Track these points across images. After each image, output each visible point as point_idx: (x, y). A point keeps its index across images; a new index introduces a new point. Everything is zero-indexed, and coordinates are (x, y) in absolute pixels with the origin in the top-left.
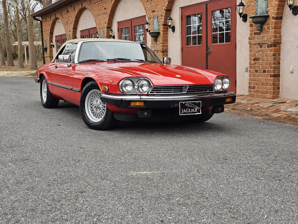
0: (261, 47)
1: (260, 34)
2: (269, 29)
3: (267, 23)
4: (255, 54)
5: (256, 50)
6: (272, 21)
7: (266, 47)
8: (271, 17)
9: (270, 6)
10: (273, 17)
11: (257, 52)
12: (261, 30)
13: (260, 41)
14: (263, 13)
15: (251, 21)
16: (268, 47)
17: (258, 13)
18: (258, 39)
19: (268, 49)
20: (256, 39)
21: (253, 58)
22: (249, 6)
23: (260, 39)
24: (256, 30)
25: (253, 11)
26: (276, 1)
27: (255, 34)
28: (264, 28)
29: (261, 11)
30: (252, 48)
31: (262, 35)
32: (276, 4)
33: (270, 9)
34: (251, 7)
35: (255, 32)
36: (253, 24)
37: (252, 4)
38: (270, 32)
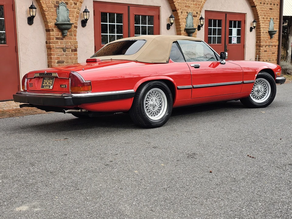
0: (64, 51)
1: (62, 39)
2: (72, 36)
3: (69, 30)
4: (58, 57)
5: (60, 53)
6: (75, 29)
7: (71, 51)
9: (71, 16)
10: (74, 26)
11: (61, 56)
12: (64, 36)
13: (64, 45)
14: (65, 21)
15: (52, 26)
16: (72, 51)
18: (61, 43)
19: (72, 53)
20: (59, 43)
21: (57, 61)
23: (65, 44)
24: (58, 35)
25: (53, 17)
26: (77, 13)
27: (57, 38)
28: (67, 34)
29: (63, 19)
30: (55, 51)
31: (64, 40)
32: (77, 16)
33: (72, 19)
34: (51, 13)
35: (56, 37)
36: (54, 30)
37: (52, 10)
38: (72, 39)
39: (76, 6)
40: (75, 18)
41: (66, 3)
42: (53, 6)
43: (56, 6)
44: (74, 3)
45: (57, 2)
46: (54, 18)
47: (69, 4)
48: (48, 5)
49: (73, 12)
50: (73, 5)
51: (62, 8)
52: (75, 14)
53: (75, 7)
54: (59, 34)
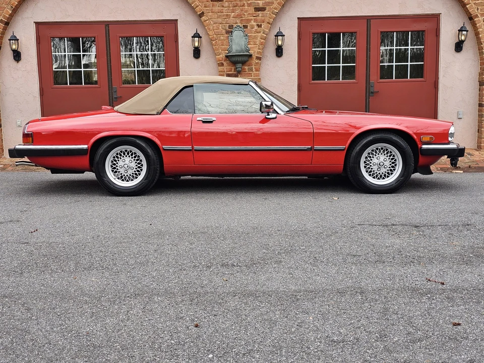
1: (236, 76)
2: (253, 71)
3: (247, 63)
6: (257, 62)
8: (254, 57)
9: (251, 43)
10: (256, 57)
12: (237, 71)
14: (242, 51)
15: (221, 59)
17: (234, 50)
22: (216, 39)
24: (231, 71)
26: (261, 39)
27: (229, 75)
28: (244, 69)
29: (239, 49)
32: (262, 42)
33: (253, 47)
34: (220, 42)
35: (228, 73)
36: (225, 64)
37: (222, 38)
38: (253, 75)
39: (260, 28)
40: (257, 46)
41: (244, 26)
42: (224, 31)
43: (227, 32)
44: (258, 25)
45: (231, 27)
46: (224, 48)
47: (249, 27)
48: (217, 32)
49: (255, 37)
50: (256, 27)
51: (237, 35)
52: (258, 41)
53: (258, 31)
54: (232, 69)
